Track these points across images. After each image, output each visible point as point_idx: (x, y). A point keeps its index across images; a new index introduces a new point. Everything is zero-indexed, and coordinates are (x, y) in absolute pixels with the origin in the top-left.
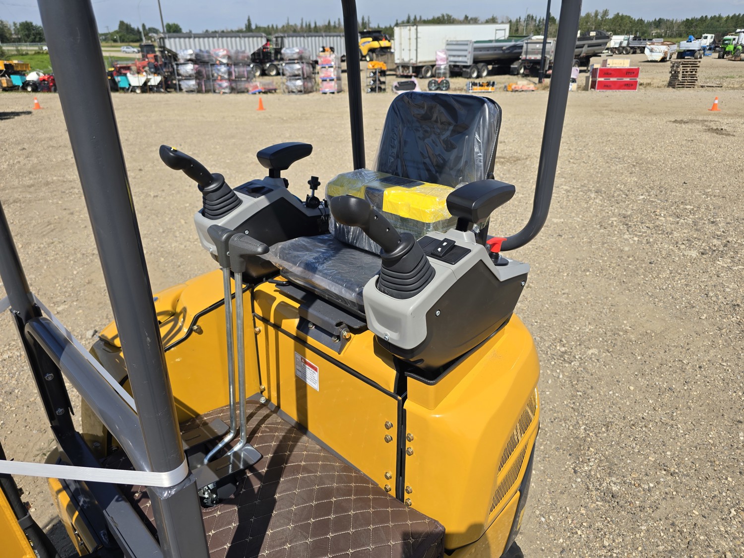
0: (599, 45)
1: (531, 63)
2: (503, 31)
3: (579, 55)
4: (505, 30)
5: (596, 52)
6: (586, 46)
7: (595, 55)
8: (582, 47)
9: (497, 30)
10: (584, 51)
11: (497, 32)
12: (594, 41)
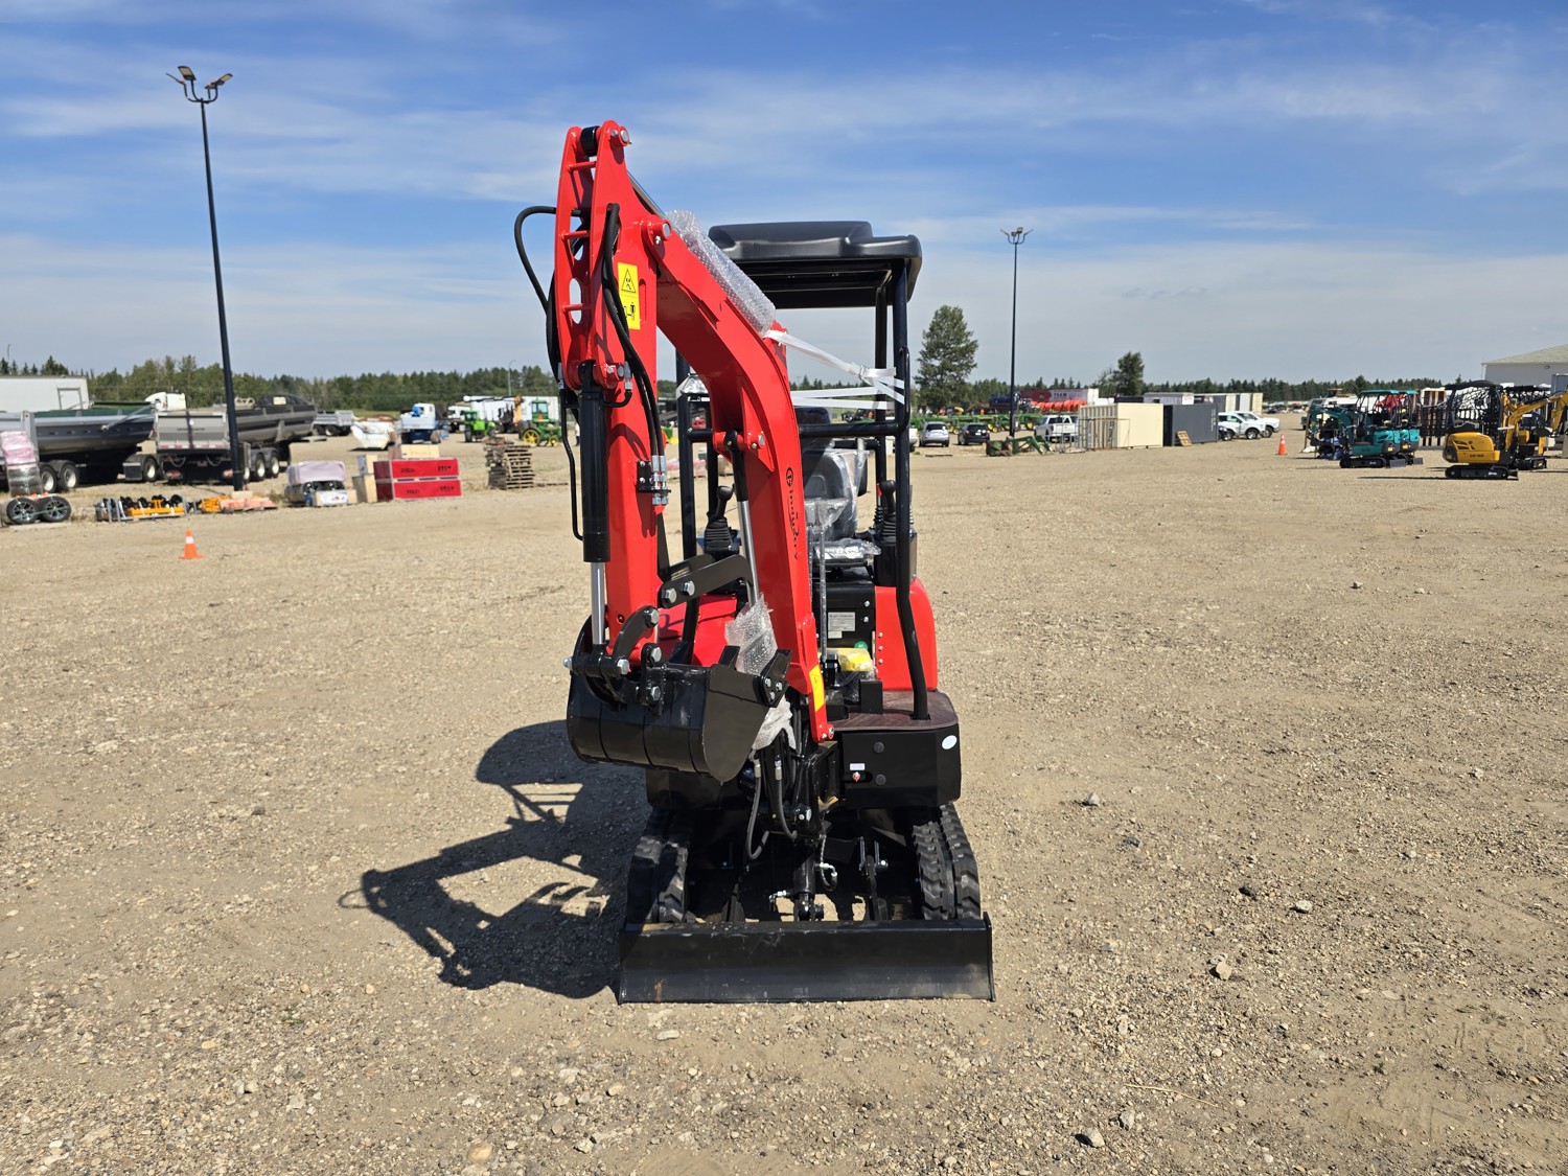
0: (301, 421)
1: (179, 456)
2: (76, 392)
3: (273, 439)
4: (78, 389)
5: (298, 433)
6: (281, 424)
7: (297, 439)
8: (275, 424)
9: (59, 390)
10: (281, 433)
11: (62, 393)
12: (293, 415)
